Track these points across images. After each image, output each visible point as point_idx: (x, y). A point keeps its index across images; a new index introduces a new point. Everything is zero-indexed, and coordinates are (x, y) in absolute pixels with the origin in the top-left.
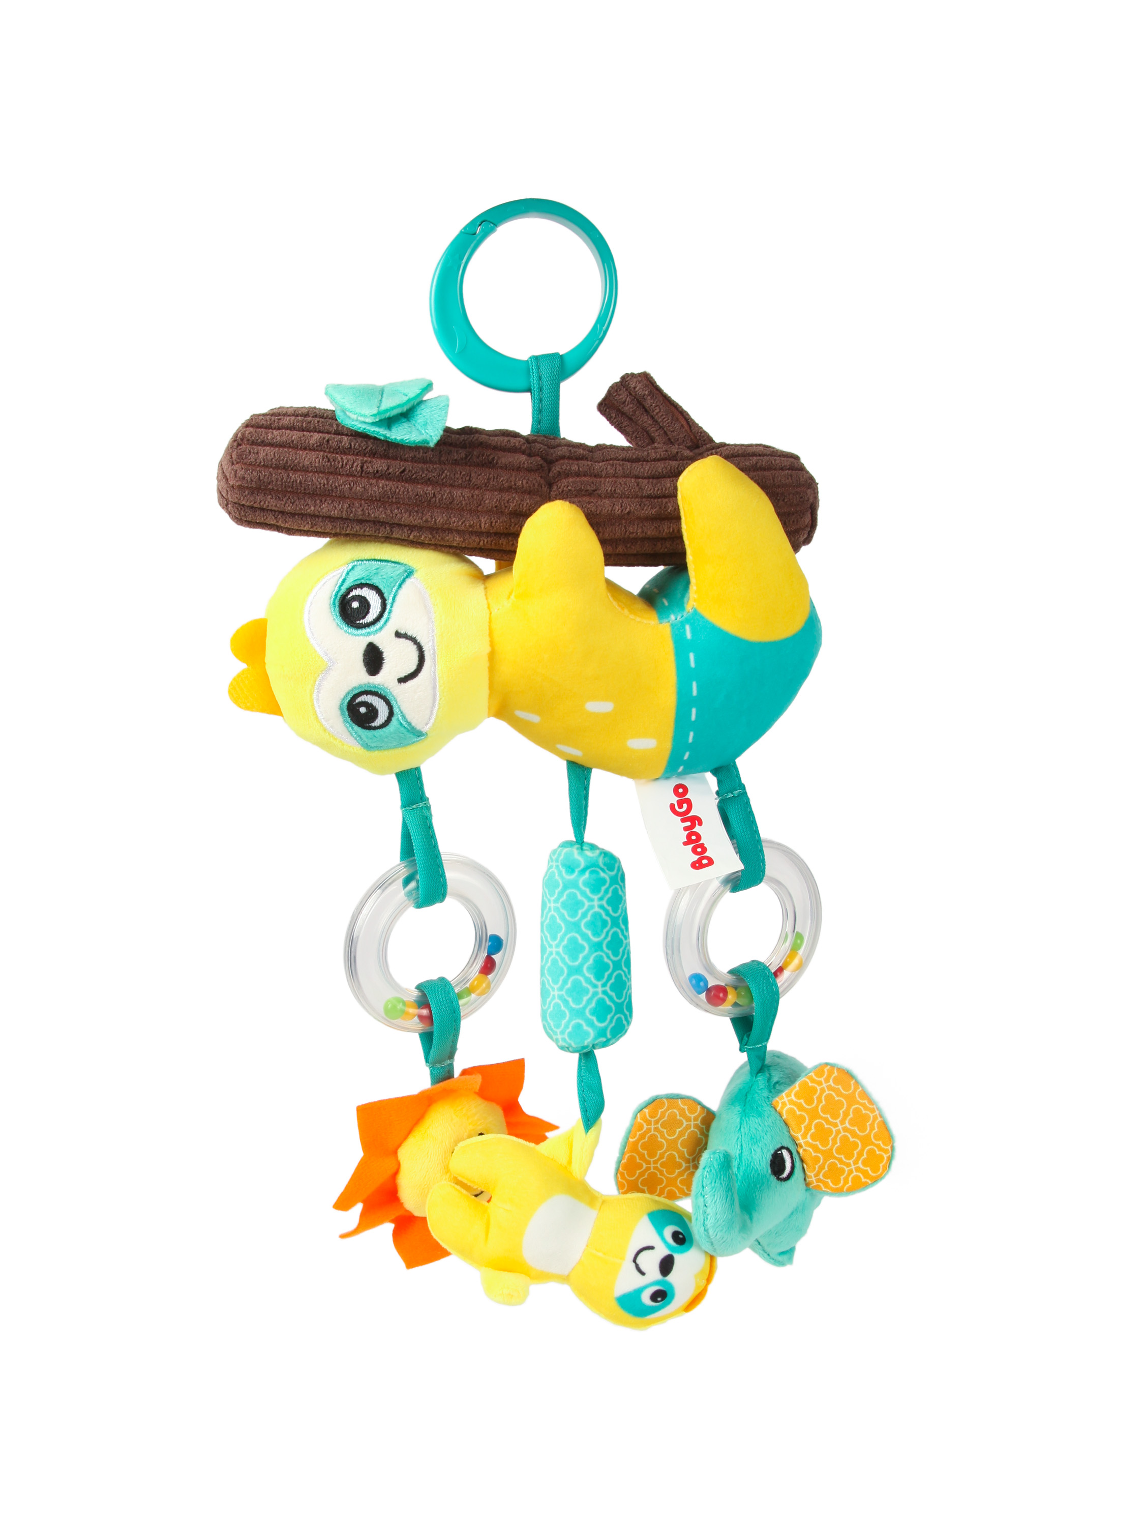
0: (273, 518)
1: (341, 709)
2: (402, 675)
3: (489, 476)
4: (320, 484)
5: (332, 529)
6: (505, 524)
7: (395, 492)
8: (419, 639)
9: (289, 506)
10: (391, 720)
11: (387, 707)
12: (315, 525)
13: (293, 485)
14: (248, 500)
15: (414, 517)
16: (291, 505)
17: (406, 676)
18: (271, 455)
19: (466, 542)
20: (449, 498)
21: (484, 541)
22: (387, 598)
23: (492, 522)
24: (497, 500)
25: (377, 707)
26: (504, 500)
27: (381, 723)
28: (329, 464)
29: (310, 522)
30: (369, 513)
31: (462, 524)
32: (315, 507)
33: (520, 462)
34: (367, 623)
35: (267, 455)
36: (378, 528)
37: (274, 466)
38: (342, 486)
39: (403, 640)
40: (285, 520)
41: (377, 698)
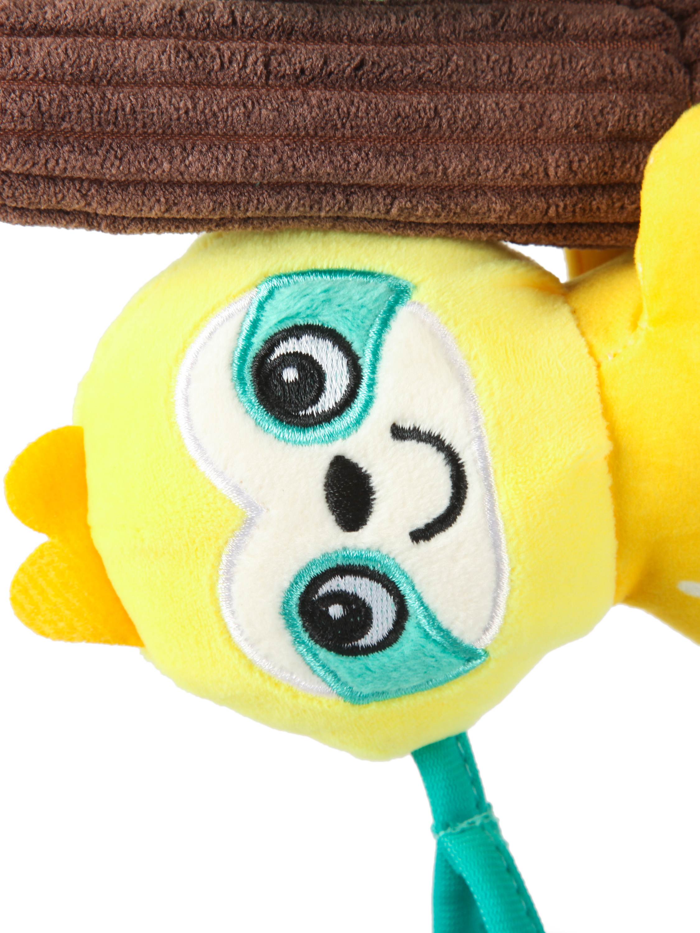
0: (78, 195)
1: (285, 613)
2: (420, 523)
3: (552, 59)
4: (177, 109)
5: (214, 209)
6: (600, 163)
7: (349, 113)
8: (448, 438)
9: (112, 165)
10: (403, 628)
11: (390, 599)
12: (175, 204)
13: (116, 118)
14: (17, 160)
15: (398, 167)
16: (117, 163)
17: (428, 526)
18: (58, 54)
19: (518, 211)
20: (471, 116)
21: (557, 206)
22: (359, 353)
23: (571, 162)
24: (578, 110)
25: (368, 601)
26: (592, 109)
27: (381, 638)
28: (192, 63)
29: (162, 199)
30: (294, 166)
31: (506, 171)
32: (171, 163)
33: (616, 22)
34: (324, 412)
35: (49, 54)
36: (316, 197)
37: (68, 78)
38: (227, 111)
39: (410, 445)
40: (105, 198)
41: (366, 581)
